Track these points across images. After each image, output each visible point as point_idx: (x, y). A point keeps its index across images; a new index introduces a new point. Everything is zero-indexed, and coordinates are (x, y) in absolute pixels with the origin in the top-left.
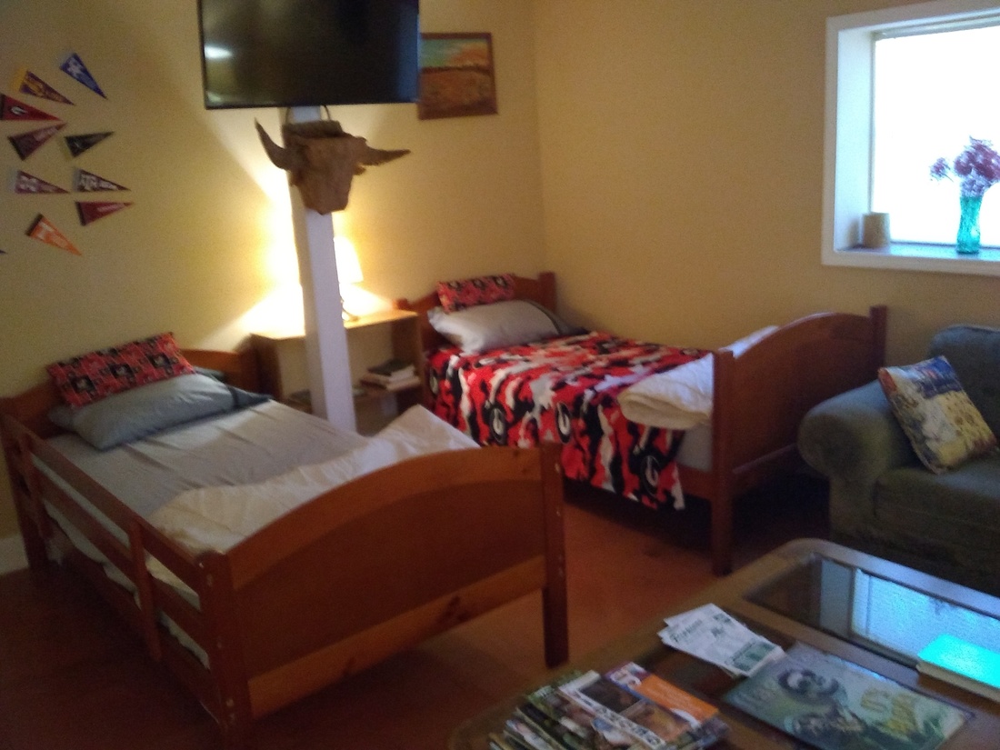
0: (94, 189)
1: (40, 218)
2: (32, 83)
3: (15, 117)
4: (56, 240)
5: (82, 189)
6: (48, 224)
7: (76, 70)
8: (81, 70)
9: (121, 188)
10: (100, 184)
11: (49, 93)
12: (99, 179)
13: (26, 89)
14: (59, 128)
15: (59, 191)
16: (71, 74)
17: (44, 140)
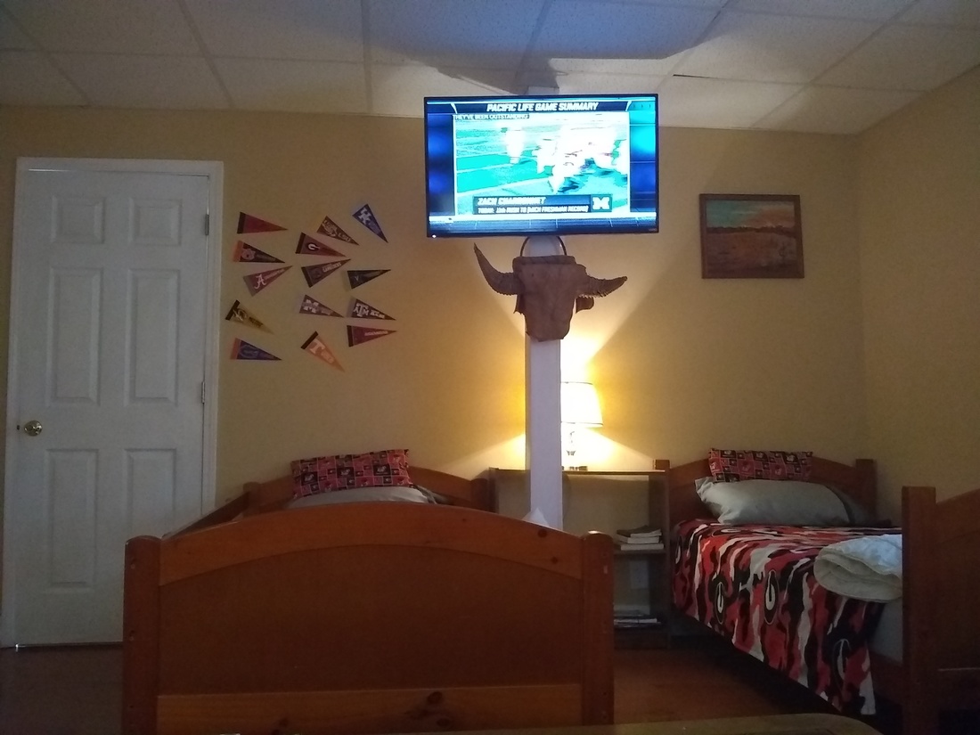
0: (364, 316)
1: (315, 335)
2: (328, 226)
3: (310, 252)
4: (326, 355)
5: (355, 315)
6: (321, 341)
7: (365, 217)
8: (370, 217)
9: (387, 318)
10: (371, 313)
11: (340, 234)
12: (371, 309)
13: (322, 230)
14: (343, 263)
15: (335, 314)
16: (361, 221)
17: (330, 272)
